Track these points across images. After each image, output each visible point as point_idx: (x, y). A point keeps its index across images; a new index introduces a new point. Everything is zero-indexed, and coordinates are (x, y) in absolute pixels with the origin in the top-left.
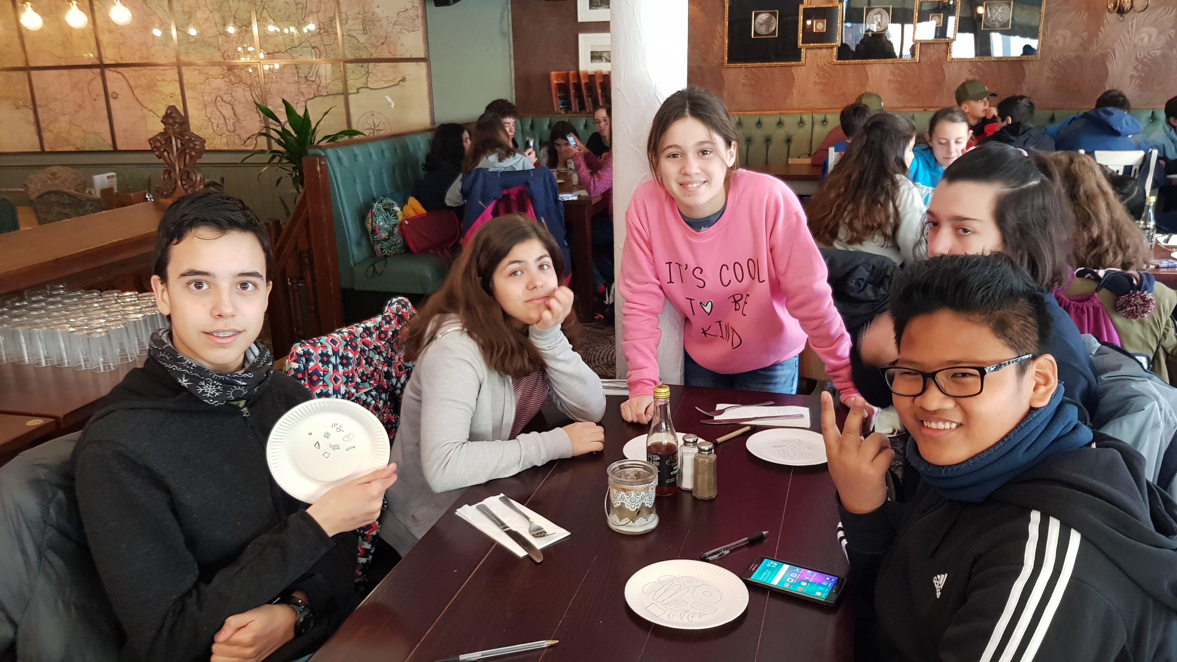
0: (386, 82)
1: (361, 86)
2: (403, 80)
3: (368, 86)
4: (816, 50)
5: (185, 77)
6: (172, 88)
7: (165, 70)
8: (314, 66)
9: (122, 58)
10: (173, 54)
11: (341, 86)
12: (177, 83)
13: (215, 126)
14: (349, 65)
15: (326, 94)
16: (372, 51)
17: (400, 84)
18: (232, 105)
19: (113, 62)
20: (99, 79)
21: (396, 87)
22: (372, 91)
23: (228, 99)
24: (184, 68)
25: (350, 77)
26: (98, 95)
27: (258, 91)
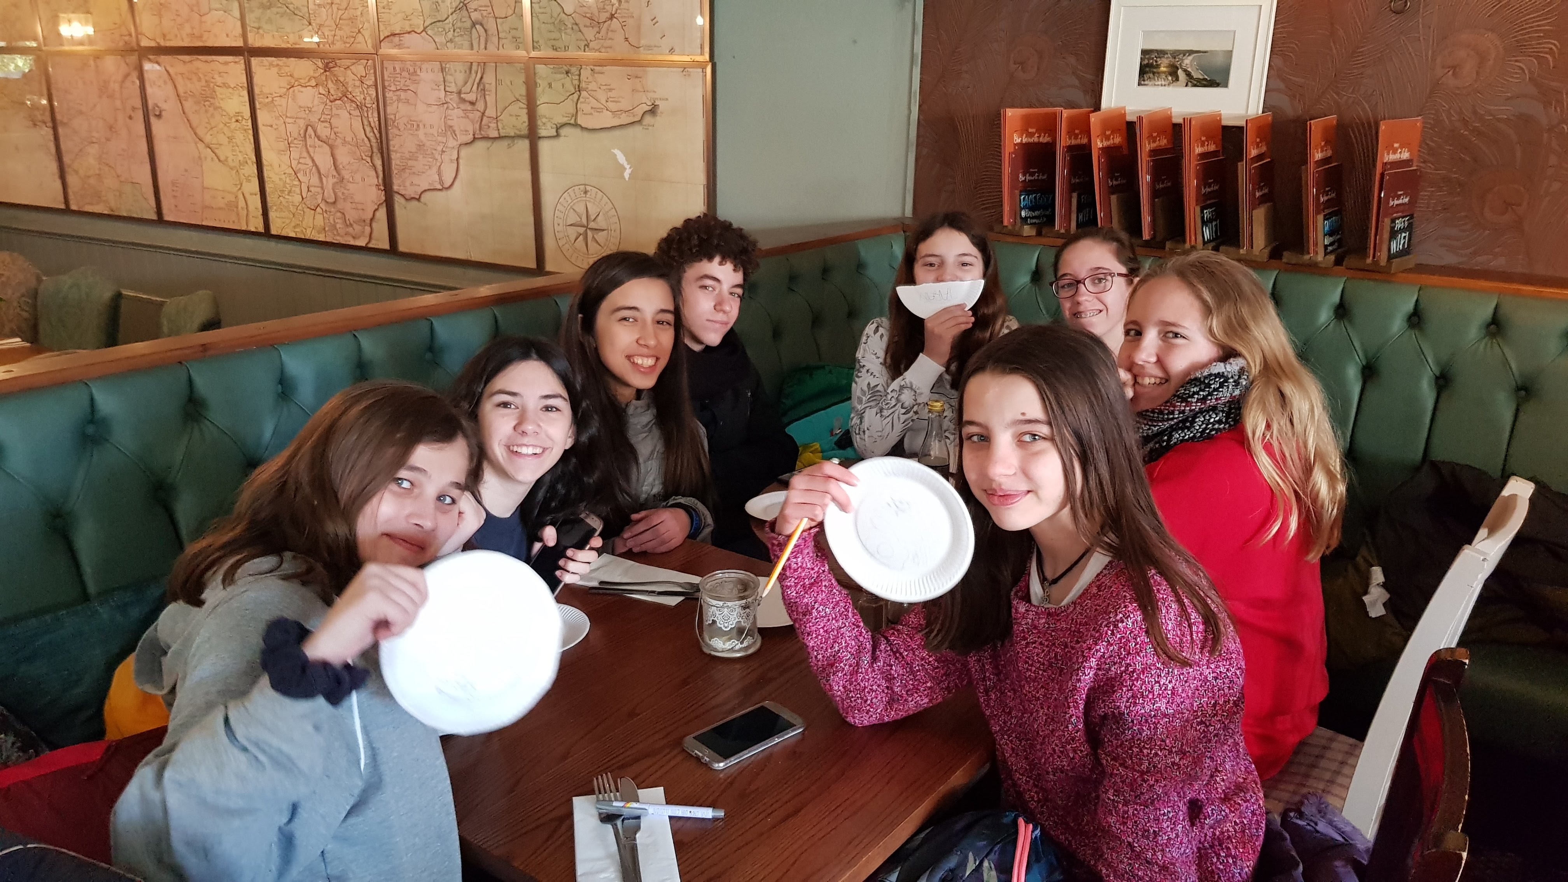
0: (615, 113)
1: (565, 120)
2: (653, 111)
3: (579, 121)
5: (256, 80)
6: (238, 103)
7: (226, 63)
8: (474, 67)
9: (164, 36)
10: (239, 30)
11: (525, 118)
12: (245, 93)
13: (305, 189)
14: (541, 69)
15: (495, 134)
16: (590, 33)
17: (645, 122)
18: (332, 147)
19: (153, 44)
20: (134, 76)
21: (637, 128)
22: (586, 134)
23: (323, 130)
24: (254, 61)
25: (543, 97)
26: (134, 109)
27: (374, 119)
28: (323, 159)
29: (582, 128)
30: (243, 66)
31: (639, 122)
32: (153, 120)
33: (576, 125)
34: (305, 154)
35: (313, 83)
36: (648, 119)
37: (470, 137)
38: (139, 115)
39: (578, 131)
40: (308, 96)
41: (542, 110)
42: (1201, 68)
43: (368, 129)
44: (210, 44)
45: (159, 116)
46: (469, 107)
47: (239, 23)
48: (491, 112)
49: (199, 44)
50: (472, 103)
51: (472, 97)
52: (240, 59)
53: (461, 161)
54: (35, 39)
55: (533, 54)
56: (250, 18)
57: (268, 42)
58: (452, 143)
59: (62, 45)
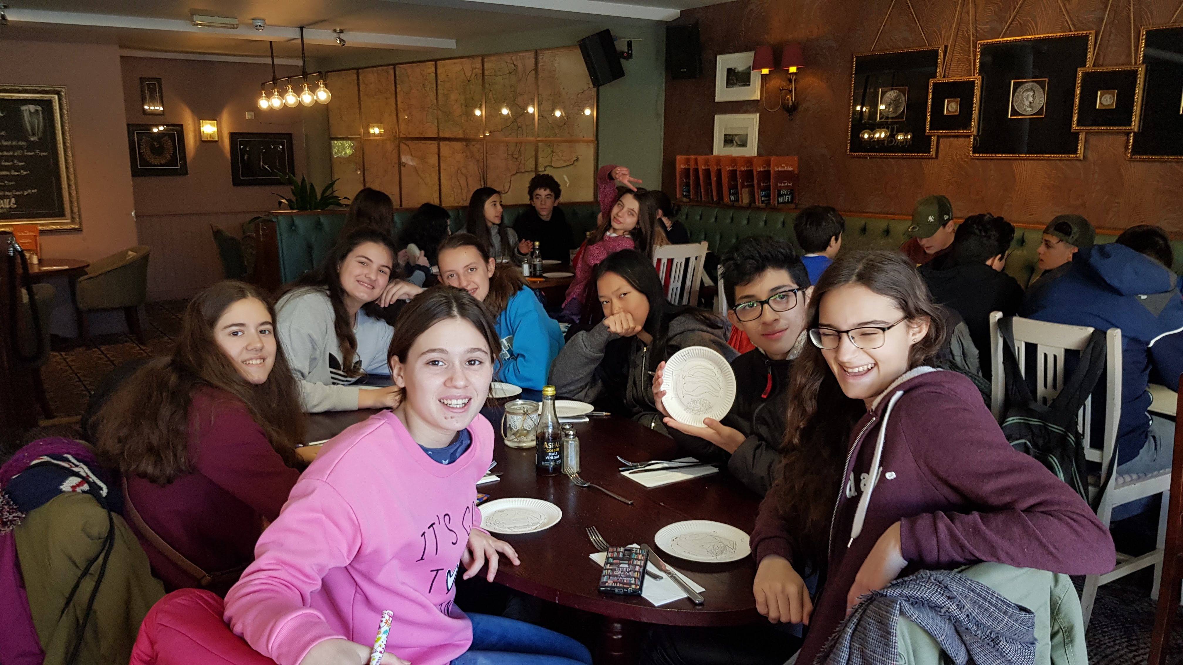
0: (565, 161)
1: (548, 164)
2: (577, 160)
3: (552, 165)
4: (952, 139)
5: (442, 150)
6: (433, 160)
7: (431, 144)
8: (518, 145)
9: (409, 133)
10: (436, 131)
11: (534, 163)
12: (437, 156)
13: (455, 194)
14: (540, 144)
15: (523, 171)
16: (557, 131)
17: (574, 164)
18: (466, 177)
19: (404, 136)
20: (396, 151)
21: (572, 167)
22: (554, 169)
23: (464, 171)
24: (441, 143)
25: (540, 156)
26: (395, 163)
27: (482, 166)
28: (463, 182)
29: (554, 168)
30: (437, 145)
31: (573, 164)
32: (402, 167)
33: (551, 166)
34: (457, 181)
35: (461, 152)
36: (576, 163)
37: (515, 172)
38: (397, 166)
39: (552, 168)
40: (459, 157)
41: (540, 160)
42: (740, 140)
43: (480, 170)
44: (426, 136)
45: (404, 166)
46: (515, 160)
47: (437, 128)
48: (523, 162)
49: (421, 136)
50: (516, 159)
51: (516, 156)
52: (436, 142)
53: (512, 182)
54: (360, 135)
55: (538, 139)
56: (441, 125)
57: (447, 135)
58: (509, 175)
59: (370, 137)
